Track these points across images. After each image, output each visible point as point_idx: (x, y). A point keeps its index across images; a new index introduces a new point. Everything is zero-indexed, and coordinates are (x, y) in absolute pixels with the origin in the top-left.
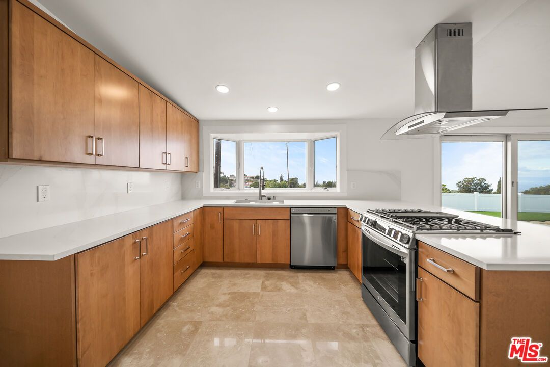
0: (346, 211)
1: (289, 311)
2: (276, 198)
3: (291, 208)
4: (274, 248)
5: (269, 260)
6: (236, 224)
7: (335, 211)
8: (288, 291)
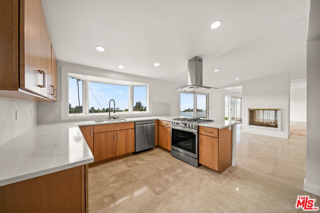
0: (158, 121)
1: (150, 170)
2: (119, 118)
3: (135, 122)
4: (126, 145)
5: (123, 153)
6: (103, 136)
7: (154, 121)
8: (142, 163)
